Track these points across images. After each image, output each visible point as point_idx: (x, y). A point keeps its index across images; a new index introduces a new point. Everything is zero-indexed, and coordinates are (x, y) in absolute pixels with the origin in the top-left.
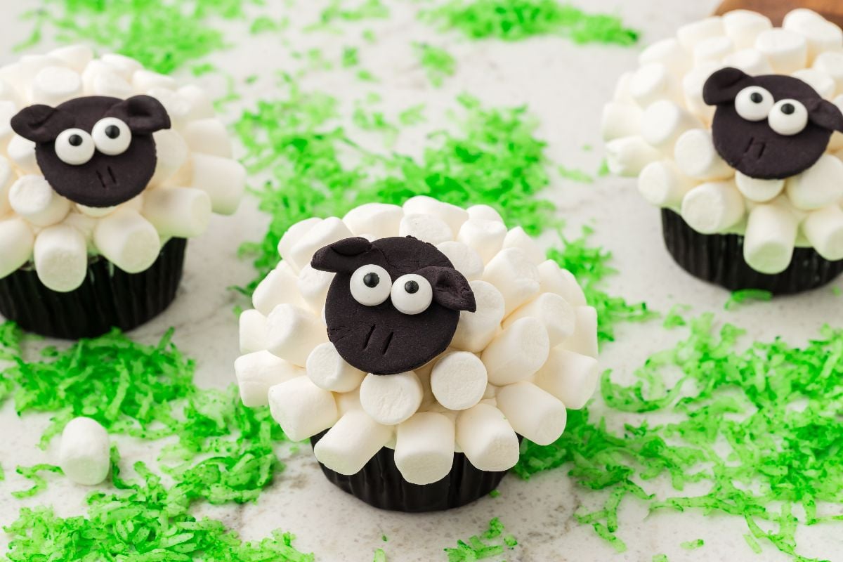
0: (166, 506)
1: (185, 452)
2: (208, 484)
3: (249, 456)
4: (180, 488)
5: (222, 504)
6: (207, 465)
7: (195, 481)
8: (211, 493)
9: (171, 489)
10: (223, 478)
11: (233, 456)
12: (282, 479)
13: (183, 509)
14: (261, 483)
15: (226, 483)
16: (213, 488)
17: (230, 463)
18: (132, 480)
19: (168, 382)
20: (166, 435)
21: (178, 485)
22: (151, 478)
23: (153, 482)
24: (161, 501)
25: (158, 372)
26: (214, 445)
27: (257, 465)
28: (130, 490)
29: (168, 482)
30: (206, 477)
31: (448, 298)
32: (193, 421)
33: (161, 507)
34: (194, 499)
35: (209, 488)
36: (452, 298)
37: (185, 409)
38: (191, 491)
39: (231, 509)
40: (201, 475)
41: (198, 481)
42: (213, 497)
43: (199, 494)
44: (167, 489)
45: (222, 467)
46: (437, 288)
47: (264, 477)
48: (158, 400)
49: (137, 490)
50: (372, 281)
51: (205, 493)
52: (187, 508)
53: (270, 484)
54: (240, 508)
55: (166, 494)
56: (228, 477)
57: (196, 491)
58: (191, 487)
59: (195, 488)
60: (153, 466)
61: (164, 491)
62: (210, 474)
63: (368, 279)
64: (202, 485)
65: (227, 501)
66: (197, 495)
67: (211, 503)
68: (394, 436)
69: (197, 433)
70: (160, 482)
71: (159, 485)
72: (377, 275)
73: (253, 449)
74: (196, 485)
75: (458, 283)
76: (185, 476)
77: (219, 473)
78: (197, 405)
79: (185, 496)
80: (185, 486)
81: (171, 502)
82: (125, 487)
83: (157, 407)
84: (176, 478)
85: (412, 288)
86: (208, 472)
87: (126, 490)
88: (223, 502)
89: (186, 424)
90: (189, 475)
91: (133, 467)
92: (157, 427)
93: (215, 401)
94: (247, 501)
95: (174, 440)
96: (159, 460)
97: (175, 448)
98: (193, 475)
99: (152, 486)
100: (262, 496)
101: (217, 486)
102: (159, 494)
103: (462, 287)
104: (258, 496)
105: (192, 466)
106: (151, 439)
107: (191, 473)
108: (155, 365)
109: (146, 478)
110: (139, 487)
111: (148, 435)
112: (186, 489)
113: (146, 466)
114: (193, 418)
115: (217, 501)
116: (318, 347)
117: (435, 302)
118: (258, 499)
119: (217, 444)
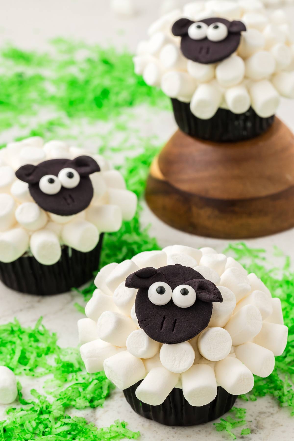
0: (52, 411)
1: (58, 382)
2: (74, 398)
3: (96, 382)
4: (59, 401)
5: (83, 409)
6: (72, 388)
7: (67, 397)
8: (77, 403)
9: (53, 403)
10: (82, 395)
11: (87, 382)
12: (115, 393)
13: (62, 413)
14: (104, 396)
15: (84, 397)
16: (78, 400)
17: (85, 386)
18: (30, 399)
19: (43, 346)
20: (46, 374)
21: (58, 400)
22: (41, 398)
23: (42, 399)
24: (49, 409)
25: (37, 341)
26: (75, 377)
27: (101, 386)
28: (30, 405)
29: (51, 399)
30: (73, 394)
31: (205, 296)
32: (61, 365)
33: (50, 412)
34: (67, 407)
35: (75, 400)
36: (208, 296)
37: (55, 359)
38: (65, 403)
39: (89, 411)
40: (69, 394)
41: (68, 397)
42: (78, 405)
43: (70, 404)
44: (51, 403)
45: (81, 389)
46: (198, 291)
47: (105, 393)
48: (39, 356)
49: (34, 405)
50: (161, 291)
51: (73, 403)
52: (64, 412)
53: (108, 396)
54: (94, 410)
55: (51, 406)
56: (85, 393)
57: (68, 402)
58: (65, 401)
59: (67, 401)
60: (41, 392)
61: (49, 404)
62: (75, 393)
63: (159, 290)
64: (71, 399)
65: (86, 407)
66: (69, 405)
67: (78, 409)
68: (180, 380)
69: (63, 372)
70: (46, 399)
71: (46, 401)
72: (164, 287)
73: (97, 378)
74: (68, 399)
75: (210, 287)
76: (60, 395)
77: (80, 392)
78: (62, 357)
79: (62, 406)
80: (61, 400)
81: (54, 410)
82: (27, 404)
83: (39, 359)
84: (55, 396)
85: (185, 292)
86: (73, 392)
87: (27, 405)
88: (84, 407)
89: (57, 367)
90: (62, 394)
91: (30, 392)
92: (40, 370)
93: (72, 353)
94: (97, 406)
95: (51, 377)
96: (44, 387)
97: (52, 381)
98: (65, 394)
99: (43, 401)
100: (105, 403)
101: (80, 399)
102: (47, 406)
103: (213, 289)
104: (103, 403)
105: (63, 389)
106: (38, 377)
107: (64, 393)
108: (35, 337)
109: (38, 398)
110: (35, 402)
111: (36, 375)
112: (62, 402)
113: (37, 391)
114: (60, 363)
115: (80, 407)
116: (132, 333)
117: (198, 300)
118: (103, 405)
119: (76, 376)
